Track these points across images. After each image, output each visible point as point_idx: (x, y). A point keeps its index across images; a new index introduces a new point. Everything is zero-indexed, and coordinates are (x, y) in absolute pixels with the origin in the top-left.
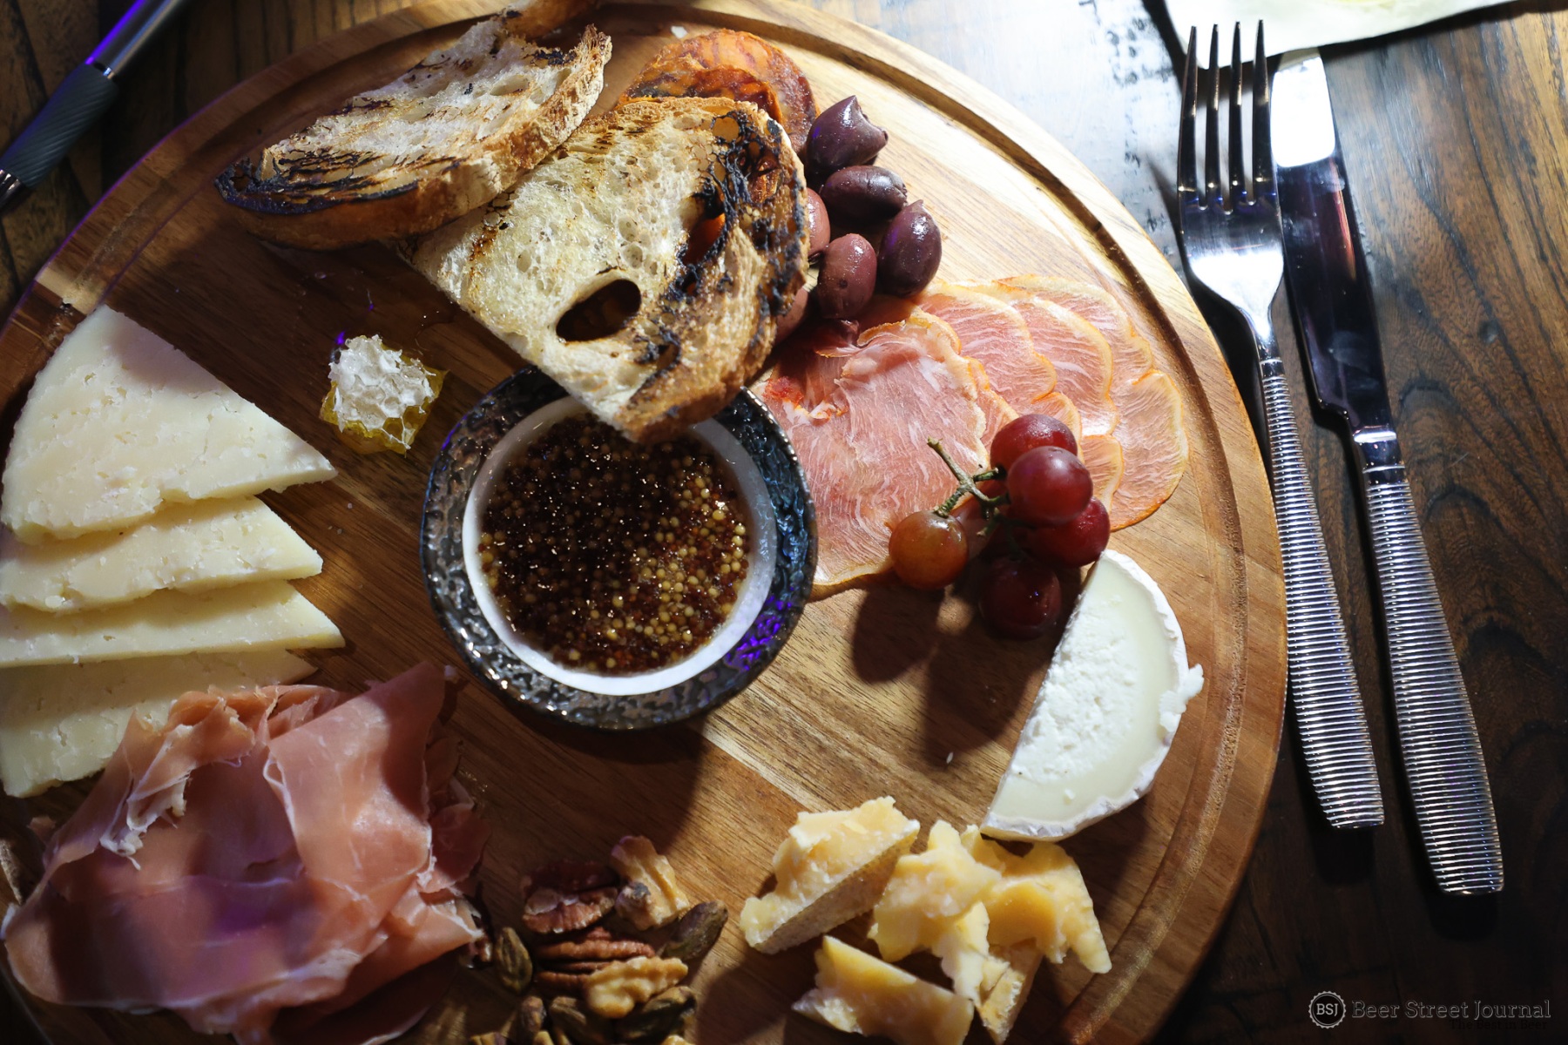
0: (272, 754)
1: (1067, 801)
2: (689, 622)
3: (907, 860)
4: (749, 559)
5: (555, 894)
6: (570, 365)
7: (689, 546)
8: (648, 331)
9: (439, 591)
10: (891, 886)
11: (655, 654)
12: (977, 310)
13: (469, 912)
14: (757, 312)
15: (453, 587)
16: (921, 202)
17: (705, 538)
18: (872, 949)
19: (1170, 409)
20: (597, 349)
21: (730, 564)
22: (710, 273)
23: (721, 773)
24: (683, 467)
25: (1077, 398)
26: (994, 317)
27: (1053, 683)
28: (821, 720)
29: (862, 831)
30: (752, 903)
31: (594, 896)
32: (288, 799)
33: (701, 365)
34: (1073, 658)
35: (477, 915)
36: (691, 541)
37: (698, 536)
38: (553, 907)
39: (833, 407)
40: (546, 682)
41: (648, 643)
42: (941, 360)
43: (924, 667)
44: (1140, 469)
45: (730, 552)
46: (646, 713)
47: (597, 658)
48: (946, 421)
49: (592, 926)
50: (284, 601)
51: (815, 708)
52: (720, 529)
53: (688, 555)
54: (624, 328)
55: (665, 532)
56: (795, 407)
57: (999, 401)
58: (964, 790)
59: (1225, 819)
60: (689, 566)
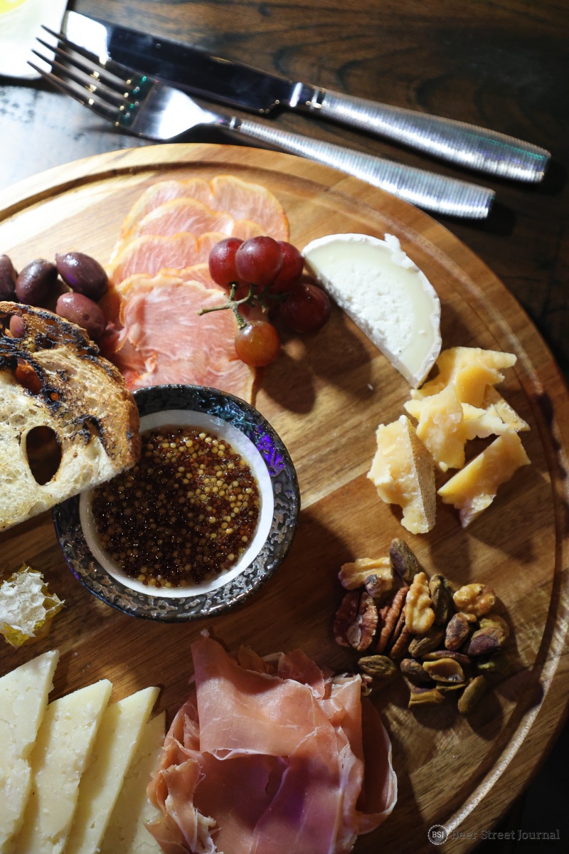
0: (210, 751)
1: (425, 335)
2: (242, 486)
3: (419, 430)
4: (221, 438)
5: (354, 627)
6: (69, 483)
7: (199, 467)
8: (70, 431)
9: (163, 615)
10: (428, 445)
11: (251, 513)
12: (132, 258)
13: (342, 678)
14: (93, 363)
15: (163, 607)
16: (57, 255)
17: (198, 456)
18: (453, 472)
19: (236, 185)
20: (66, 464)
21: (219, 450)
22: (52, 381)
23: (325, 510)
24: (152, 451)
25: (207, 229)
26: (141, 250)
27: (360, 312)
28: (320, 444)
29: (393, 446)
30: (404, 522)
31: (363, 605)
32: (242, 751)
33: (108, 408)
34: (352, 295)
35: (346, 674)
36: (197, 465)
37: (196, 460)
38: (360, 631)
39: (151, 359)
40: (240, 579)
41: (242, 514)
42: (151, 289)
43: (316, 377)
44: (262, 216)
45: (213, 446)
46: (284, 530)
47: (238, 544)
48: (188, 302)
49: (379, 615)
50: (119, 712)
51: (313, 444)
52: (197, 447)
53: (204, 470)
54: (61, 443)
55: (185, 477)
56: (140, 379)
57: (189, 270)
58: (389, 388)
59: (461, 265)
60: (210, 473)
